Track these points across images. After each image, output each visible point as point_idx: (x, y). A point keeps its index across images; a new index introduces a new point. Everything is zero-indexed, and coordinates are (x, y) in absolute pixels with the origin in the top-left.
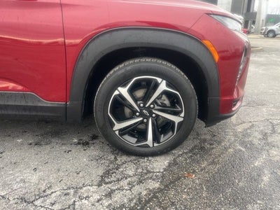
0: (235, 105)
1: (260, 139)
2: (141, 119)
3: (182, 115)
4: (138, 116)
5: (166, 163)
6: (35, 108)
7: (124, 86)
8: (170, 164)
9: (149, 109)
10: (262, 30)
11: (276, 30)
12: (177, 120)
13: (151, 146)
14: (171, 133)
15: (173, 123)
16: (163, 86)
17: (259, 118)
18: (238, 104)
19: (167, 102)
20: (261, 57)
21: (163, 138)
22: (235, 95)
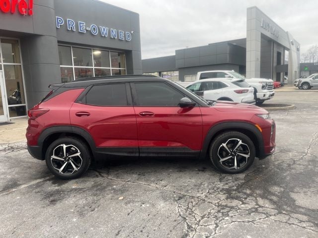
0: (272, 150)
1: (287, 167)
2: (231, 157)
3: (249, 154)
4: (230, 156)
5: (244, 175)
6: (188, 153)
7: (224, 143)
8: (246, 176)
9: (235, 152)
10: (296, 82)
11: (310, 82)
12: (247, 156)
13: (236, 168)
14: (244, 162)
15: (245, 158)
16: (240, 142)
17: (287, 158)
18: (273, 149)
19: (242, 149)
20: (293, 115)
21: (241, 165)
22: (271, 145)
